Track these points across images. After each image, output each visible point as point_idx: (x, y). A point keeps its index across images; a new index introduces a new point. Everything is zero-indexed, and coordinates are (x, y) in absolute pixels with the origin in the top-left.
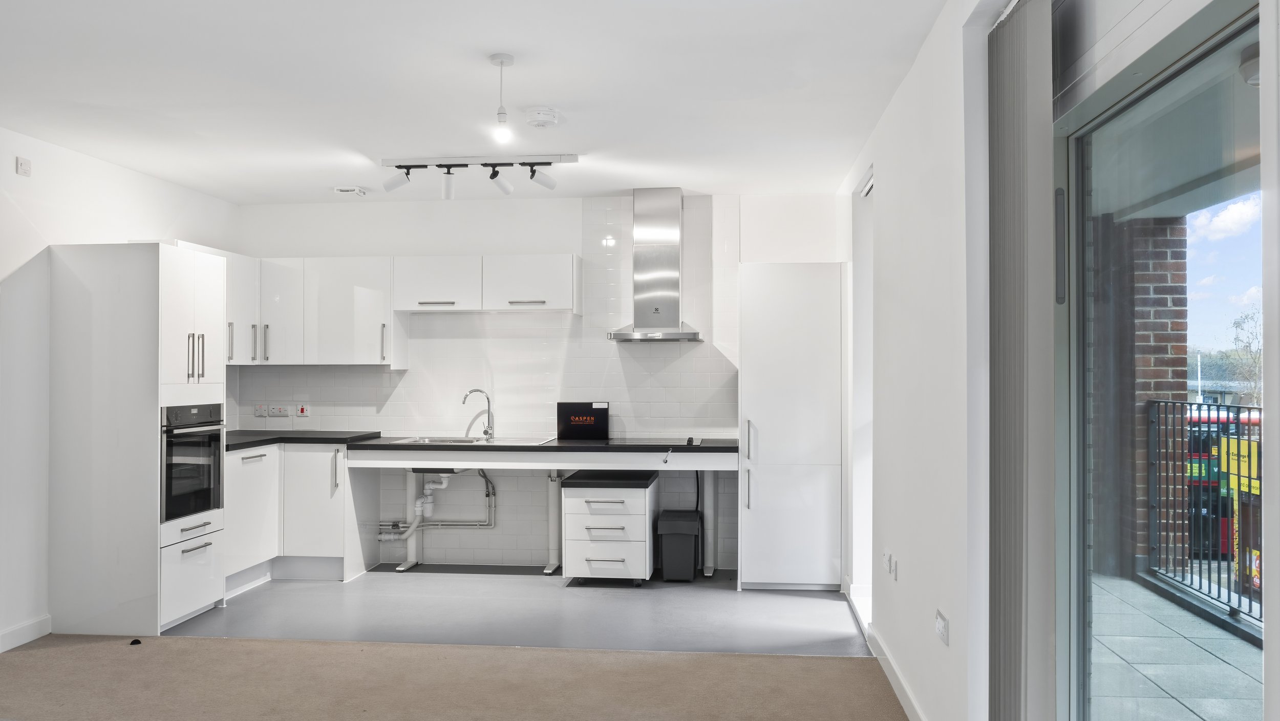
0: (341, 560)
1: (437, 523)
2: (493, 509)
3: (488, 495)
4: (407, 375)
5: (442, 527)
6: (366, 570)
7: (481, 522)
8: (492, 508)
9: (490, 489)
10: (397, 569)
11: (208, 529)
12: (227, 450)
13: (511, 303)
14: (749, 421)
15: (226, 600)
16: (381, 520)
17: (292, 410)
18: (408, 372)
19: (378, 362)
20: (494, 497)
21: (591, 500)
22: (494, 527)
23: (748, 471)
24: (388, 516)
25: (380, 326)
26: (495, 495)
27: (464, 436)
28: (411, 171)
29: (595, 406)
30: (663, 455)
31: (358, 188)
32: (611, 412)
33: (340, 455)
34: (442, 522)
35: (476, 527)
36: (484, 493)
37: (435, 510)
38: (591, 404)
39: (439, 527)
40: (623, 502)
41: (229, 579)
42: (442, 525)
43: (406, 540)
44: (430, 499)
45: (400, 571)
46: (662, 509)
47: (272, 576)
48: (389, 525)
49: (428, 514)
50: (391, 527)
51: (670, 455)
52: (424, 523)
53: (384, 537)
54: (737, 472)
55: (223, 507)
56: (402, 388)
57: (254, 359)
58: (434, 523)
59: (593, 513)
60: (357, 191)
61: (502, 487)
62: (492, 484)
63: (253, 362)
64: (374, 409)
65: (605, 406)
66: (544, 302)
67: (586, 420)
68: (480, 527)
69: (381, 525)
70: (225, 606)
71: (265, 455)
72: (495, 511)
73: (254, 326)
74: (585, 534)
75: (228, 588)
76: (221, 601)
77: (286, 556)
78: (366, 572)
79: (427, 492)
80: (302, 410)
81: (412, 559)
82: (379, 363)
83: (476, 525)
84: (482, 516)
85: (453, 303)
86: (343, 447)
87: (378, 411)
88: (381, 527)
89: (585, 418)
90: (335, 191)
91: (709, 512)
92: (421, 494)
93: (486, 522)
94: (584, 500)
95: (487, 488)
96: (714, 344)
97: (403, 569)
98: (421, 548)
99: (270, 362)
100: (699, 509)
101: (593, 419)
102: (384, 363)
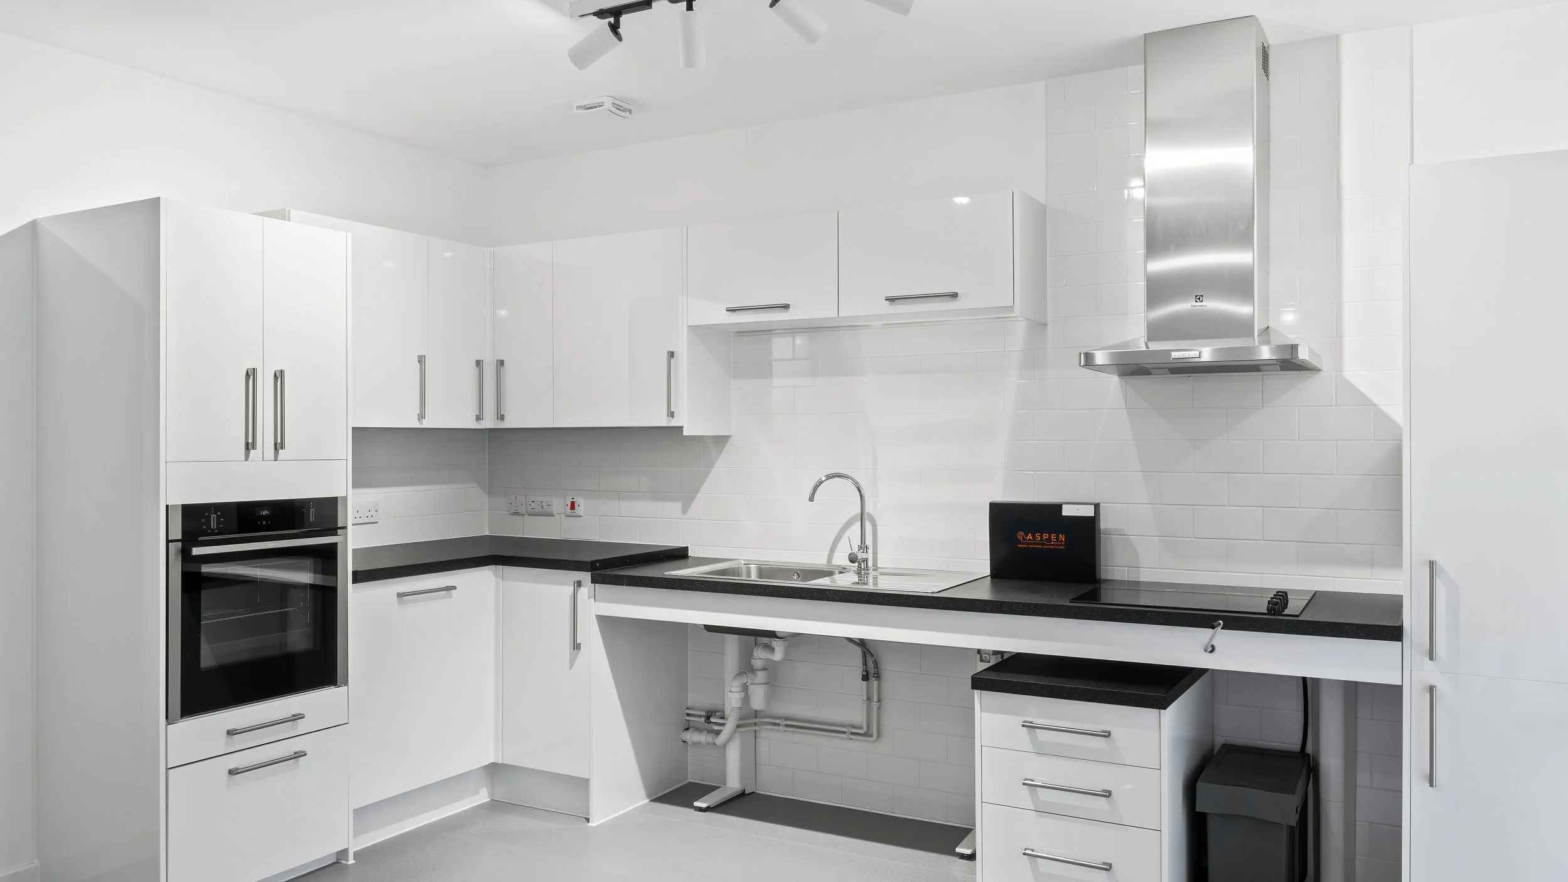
0: (585, 782)
1: (777, 721)
2: (875, 705)
3: (865, 678)
4: (730, 445)
5: (786, 729)
6: (649, 796)
7: (854, 727)
8: (874, 702)
9: (871, 665)
10: (696, 804)
11: (302, 726)
12: (355, 581)
13: (891, 300)
14: (1432, 564)
15: (355, 853)
16: (690, 704)
17: (559, 505)
18: (731, 439)
19: (662, 421)
20: (875, 683)
21: (1038, 721)
22: (873, 741)
23: (1431, 689)
24: (699, 698)
25: (665, 356)
26: (878, 676)
27: (825, 562)
28: (625, 19)
29: (1067, 511)
30: (1202, 635)
31: (611, 100)
32: (1104, 524)
33: (584, 591)
34: (787, 719)
35: (844, 736)
36: (858, 672)
37: (770, 698)
38: (1058, 507)
39: (781, 728)
40: (1107, 735)
41: (359, 812)
42: (787, 726)
43: (724, 746)
44: (761, 676)
45: (701, 810)
46: (1220, 741)
47: (491, 793)
48: (700, 716)
49: (758, 701)
50: (703, 719)
51: (1223, 637)
52: (751, 719)
53: (692, 737)
54: (1400, 688)
55: (346, 683)
56: (721, 469)
57: (479, 418)
58: (773, 721)
59: (1041, 751)
60: (608, 105)
61: (889, 667)
62: (872, 655)
63: (480, 424)
64: (677, 506)
65: (1089, 512)
66: (955, 295)
67: (1049, 540)
68: (852, 737)
69: (688, 715)
70: (351, 861)
71: (454, 588)
72: (878, 708)
73: (479, 363)
74: (1024, 797)
75: (359, 831)
76: (343, 853)
77: (504, 764)
78: (647, 801)
79: (757, 663)
80: (573, 507)
81: (733, 784)
82: (665, 424)
83: (844, 733)
84: (855, 714)
85: (786, 307)
86: (586, 577)
87: (684, 511)
88: (688, 718)
89: (1045, 536)
90: (575, 111)
91: (1331, 762)
92: (746, 668)
93: (861, 728)
94: (1020, 720)
95: (865, 663)
96: (1348, 375)
97: (704, 805)
98: (751, 764)
99: (508, 424)
100: (1309, 749)
101: (1062, 537)
102: (674, 423)
